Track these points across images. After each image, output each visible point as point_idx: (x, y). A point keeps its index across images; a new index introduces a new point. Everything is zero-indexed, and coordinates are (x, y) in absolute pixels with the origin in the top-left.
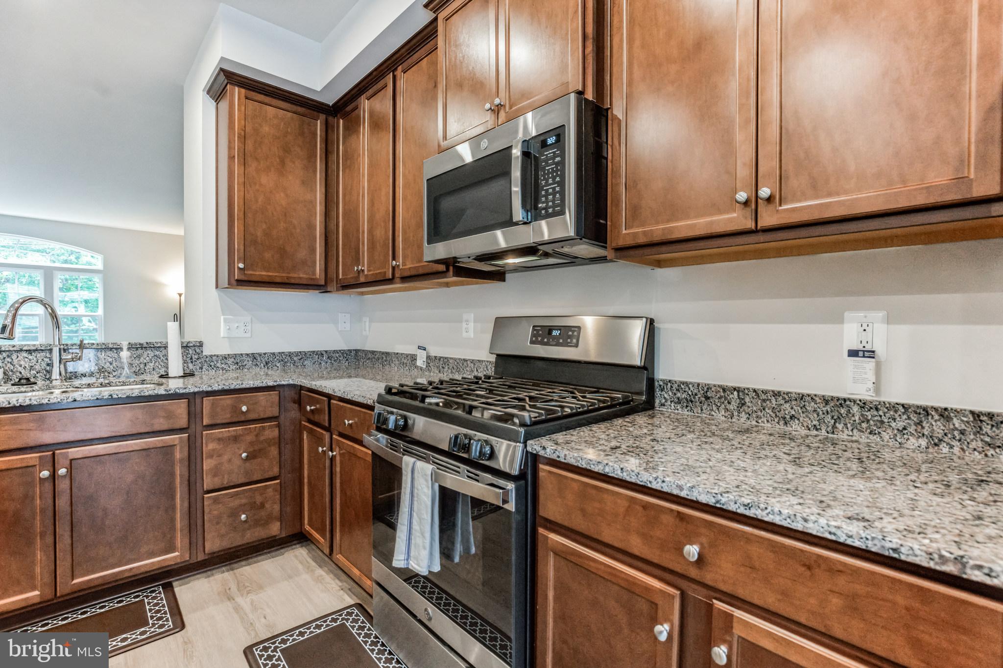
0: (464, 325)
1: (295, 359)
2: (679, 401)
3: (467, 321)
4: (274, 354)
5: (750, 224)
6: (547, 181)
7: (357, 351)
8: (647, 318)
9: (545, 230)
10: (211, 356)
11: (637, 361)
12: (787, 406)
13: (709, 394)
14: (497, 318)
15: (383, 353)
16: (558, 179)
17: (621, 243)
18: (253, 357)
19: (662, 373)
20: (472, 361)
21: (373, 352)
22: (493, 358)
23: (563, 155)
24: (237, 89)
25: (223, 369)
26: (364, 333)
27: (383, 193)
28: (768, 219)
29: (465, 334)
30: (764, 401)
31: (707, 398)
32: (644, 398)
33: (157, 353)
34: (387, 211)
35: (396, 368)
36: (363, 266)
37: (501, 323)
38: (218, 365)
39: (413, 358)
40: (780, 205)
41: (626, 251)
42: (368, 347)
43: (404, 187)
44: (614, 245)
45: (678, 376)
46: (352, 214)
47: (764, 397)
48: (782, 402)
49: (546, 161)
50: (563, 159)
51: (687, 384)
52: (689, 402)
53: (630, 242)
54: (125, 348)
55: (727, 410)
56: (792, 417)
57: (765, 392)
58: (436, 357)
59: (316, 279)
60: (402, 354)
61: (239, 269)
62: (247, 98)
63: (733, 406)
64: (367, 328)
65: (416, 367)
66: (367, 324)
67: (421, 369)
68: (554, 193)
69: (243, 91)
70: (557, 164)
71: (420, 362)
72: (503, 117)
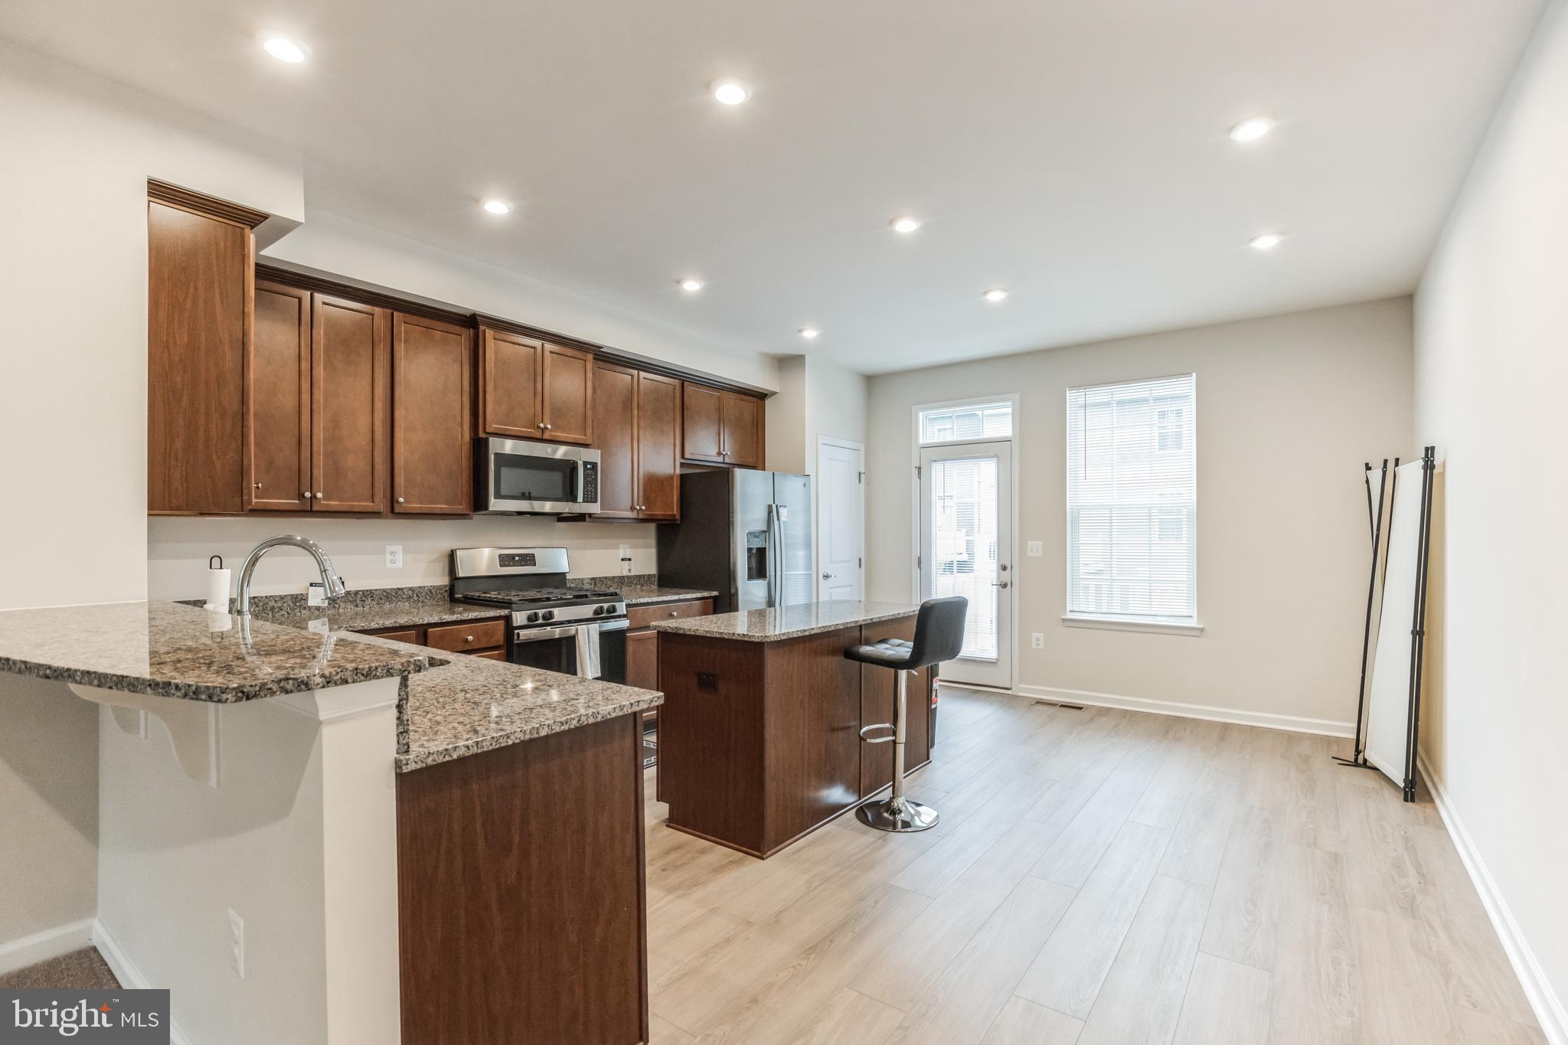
0: (389, 557)
3: (392, 553)
16: (593, 485)
29: (389, 566)
34: (371, 442)
36: (319, 492)
49: (587, 475)
50: (596, 478)
58: (346, 593)
70: (593, 479)
72: (546, 436)
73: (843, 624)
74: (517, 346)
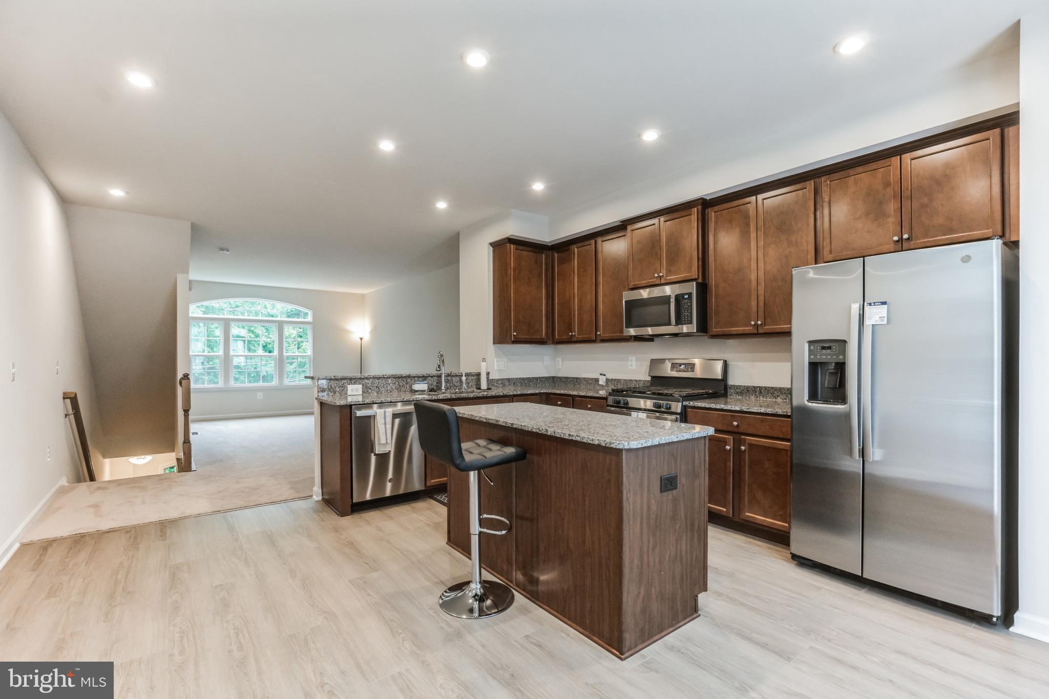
0: (630, 363)
1: (526, 381)
2: (737, 393)
3: (631, 361)
4: (517, 378)
5: (756, 332)
6: (685, 311)
7: (553, 377)
8: (724, 360)
9: (685, 329)
10: (492, 379)
11: (720, 377)
12: (776, 392)
13: (749, 389)
14: (651, 360)
15: (574, 378)
16: (689, 311)
17: (713, 334)
18: (509, 380)
19: (731, 382)
20: (636, 381)
21: (566, 378)
22: (649, 379)
23: (691, 302)
24: (512, 246)
25: (497, 386)
26: (558, 367)
27: (589, 297)
28: (761, 331)
29: (630, 367)
30: (768, 391)
31: (748, 391)
32: (723, 392)
33: (473, 378)
34: (592, 306)
35: (584, 386)
36: (575, 332)
37: (654, 363)
38: (495, 384)
39: (597, 380)
40: (764, 326)
41: (715, 336)
42: (560, 375)
43: (603, 296)
44: (710, 334)
45: (737, 383)
46: (566, 305)
47: (768, 389)
48: (774, 391)
49: (684, 304)
50: (692, 304)
51: (740, 386)
52: (741, 393)
53: (715, 334)
54: (464, 375)
55: (755, 395)
56: (778, 396)
57: (768, 387)
58: (612, 379)
59: (543, 338)
60: (588, 378)
61: (514, 335)
62: (516, 249)
63: (757, 394)
64: (560, 364)
65: (599, 385)
66: (560, 362)
67: (602, 385)
68: (688, 316)
69: (515, 246)
70: (689, 306)
71: (601, 382)
72: (663, 281)
73: (486, 418)
74: (644, 229)
